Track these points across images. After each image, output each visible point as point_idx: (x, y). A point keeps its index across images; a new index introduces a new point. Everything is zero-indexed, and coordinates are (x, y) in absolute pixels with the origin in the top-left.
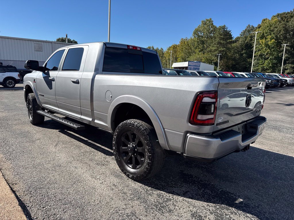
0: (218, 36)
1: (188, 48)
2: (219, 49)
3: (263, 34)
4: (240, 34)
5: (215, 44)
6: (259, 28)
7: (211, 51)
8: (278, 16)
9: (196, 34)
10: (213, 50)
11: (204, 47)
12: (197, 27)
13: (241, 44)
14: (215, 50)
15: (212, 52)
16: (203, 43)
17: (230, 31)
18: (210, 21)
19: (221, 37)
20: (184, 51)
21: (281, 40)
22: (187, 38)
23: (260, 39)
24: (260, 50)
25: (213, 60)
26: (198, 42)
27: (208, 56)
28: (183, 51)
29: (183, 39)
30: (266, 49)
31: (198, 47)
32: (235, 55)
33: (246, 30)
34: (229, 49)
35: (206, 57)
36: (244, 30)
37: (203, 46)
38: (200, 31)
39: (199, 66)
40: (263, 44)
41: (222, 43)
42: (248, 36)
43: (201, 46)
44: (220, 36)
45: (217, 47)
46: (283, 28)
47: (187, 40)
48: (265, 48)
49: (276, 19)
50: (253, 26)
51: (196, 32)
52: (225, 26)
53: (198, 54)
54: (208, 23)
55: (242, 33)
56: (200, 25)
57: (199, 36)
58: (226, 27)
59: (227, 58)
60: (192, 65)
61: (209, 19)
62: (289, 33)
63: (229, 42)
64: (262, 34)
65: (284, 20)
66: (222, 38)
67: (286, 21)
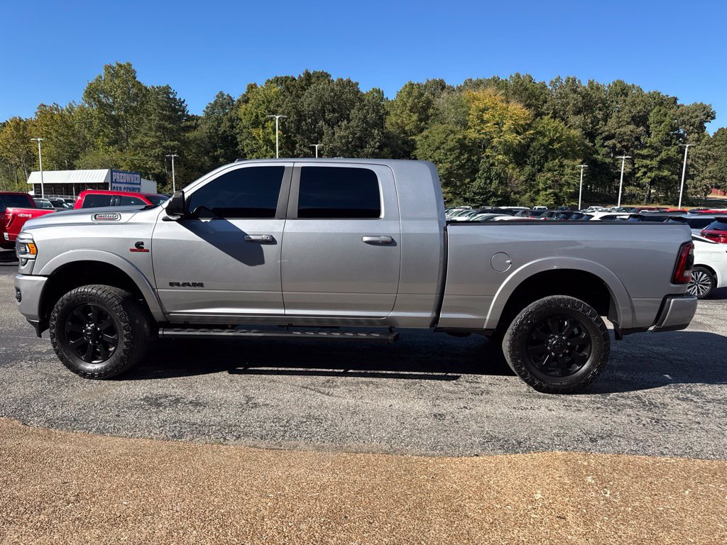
0: (155, 109)
1: (65, 131)
2: (164, 144)
3: (257, 117)
4: (204, 111)
5: (150, 129)
6: (246, 101)
7: (142, 145)
8: (277, 81)
9: (94, 99)
10: (148, 143)
11: (118, 133)
12: (92, 80)
13: (210, 133)
14: (153, 145)
15: (145, 147)
16: (116, 122)
17: (182, 100)
18: (129, 71)
19: (164, 112)
20: (55, 140)
21: (292, 133)
22: (57, 106)
23: (252, 128)
24: (256, 152)
25: (152, 168)
26: (101, 120)
27: (136, 158)
28: (52, 140)
29: (45, 106)
30: (267, 149)
31: (101, 133)
32: (203, 160)
33: (216, 102)
34: (186, 143)
35: (132, 161)
36: (212, 103)
37: (118, 131)
38: (103, 91)
39: (139, 182)
40: (260, 139)
41: (167, 129)
42: (225, 118)
43: (110, 130)
44: (161, 111)
45: (157, 137)
46: (293, 108)
47: (57, 109)
48: (265, 148)
49: (276, 89)
50: (230, 97)
51: (92, 93)
52: (168, 87)
53: (107, 151)
54: (123, 74)
55: (207, 108)
56: (101, 77)
57: (101, 105)
58: (172, 91)
59: (185, 165)
60: (122, 181)
61: (124, 63)
62: (305, 120)
63: (185, 127)
64: (254, 118)
65: (292, 91)
66: (165, 115)
67: (295, 94)
